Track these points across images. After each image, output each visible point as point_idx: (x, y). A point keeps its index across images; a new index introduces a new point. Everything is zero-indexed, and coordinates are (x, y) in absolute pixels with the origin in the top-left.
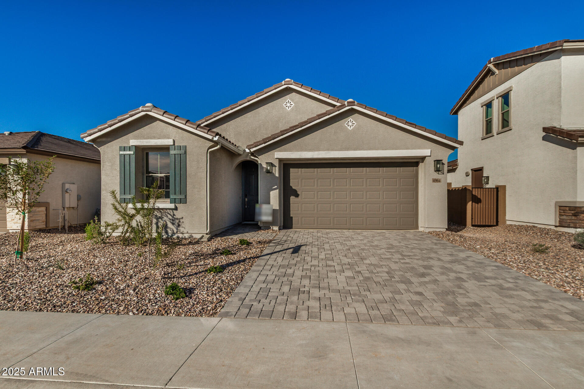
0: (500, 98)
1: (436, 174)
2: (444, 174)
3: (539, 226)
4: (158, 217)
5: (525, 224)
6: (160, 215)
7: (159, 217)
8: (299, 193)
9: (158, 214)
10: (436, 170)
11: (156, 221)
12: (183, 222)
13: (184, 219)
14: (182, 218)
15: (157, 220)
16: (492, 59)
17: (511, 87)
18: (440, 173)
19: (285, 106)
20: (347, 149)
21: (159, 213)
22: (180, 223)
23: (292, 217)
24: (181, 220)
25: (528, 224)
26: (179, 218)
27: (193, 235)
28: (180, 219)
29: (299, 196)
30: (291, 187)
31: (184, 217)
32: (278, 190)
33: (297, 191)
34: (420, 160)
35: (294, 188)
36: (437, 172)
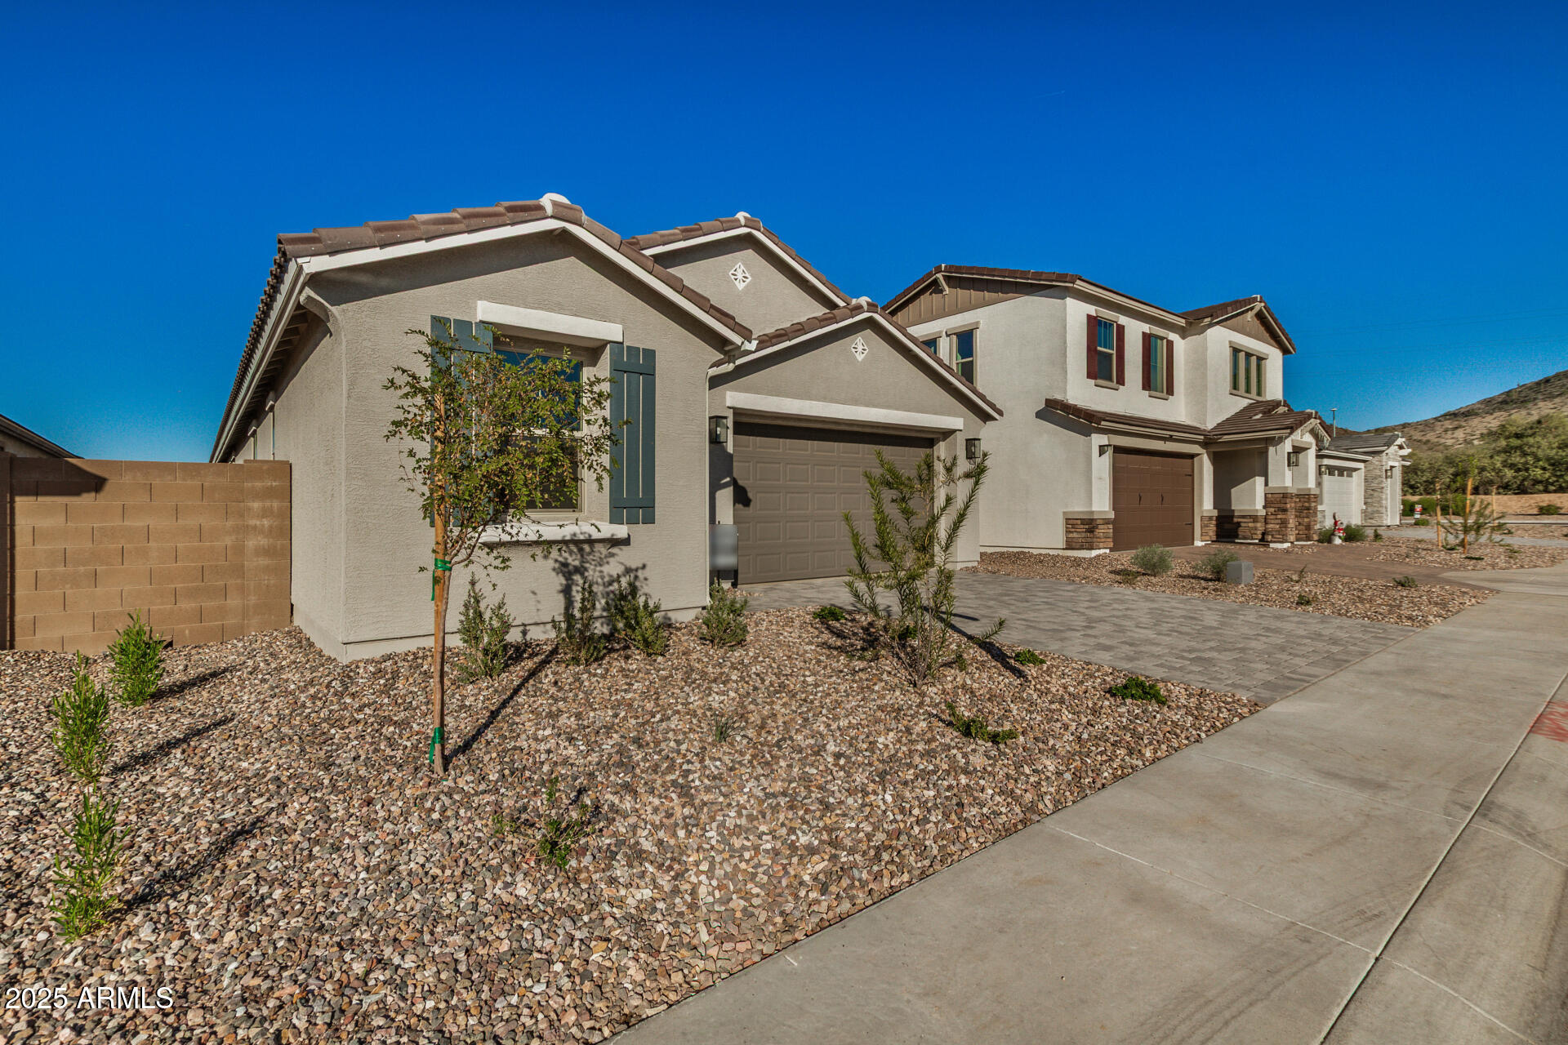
0: (955, 337)
3: (1035, 552)
4: (571, 568)
5: (1005, 550)
6: (577, 563)
7: (575, 567)
8: (750, 495)
9: (570, 560)
11: (564, 582)
12: (646, 579)
13: (648, 568)
14: (644, 567)
15: (567, 580)
16: (943, 265)
17: (978, 323)
19: (733, 277)
20: (855, 402)
21: (574, 557)
22: (637, 584)
24: (640, 573)
25: (1011, 550)
26: (634, 566)
27: (670, 614)
28: (637, 570)
29: (752, 504)
30: (735, 481)
31: (649, 564)
32: (732, 488)
33: (747, 489)
34: (941, 437)
35: (740, 483)
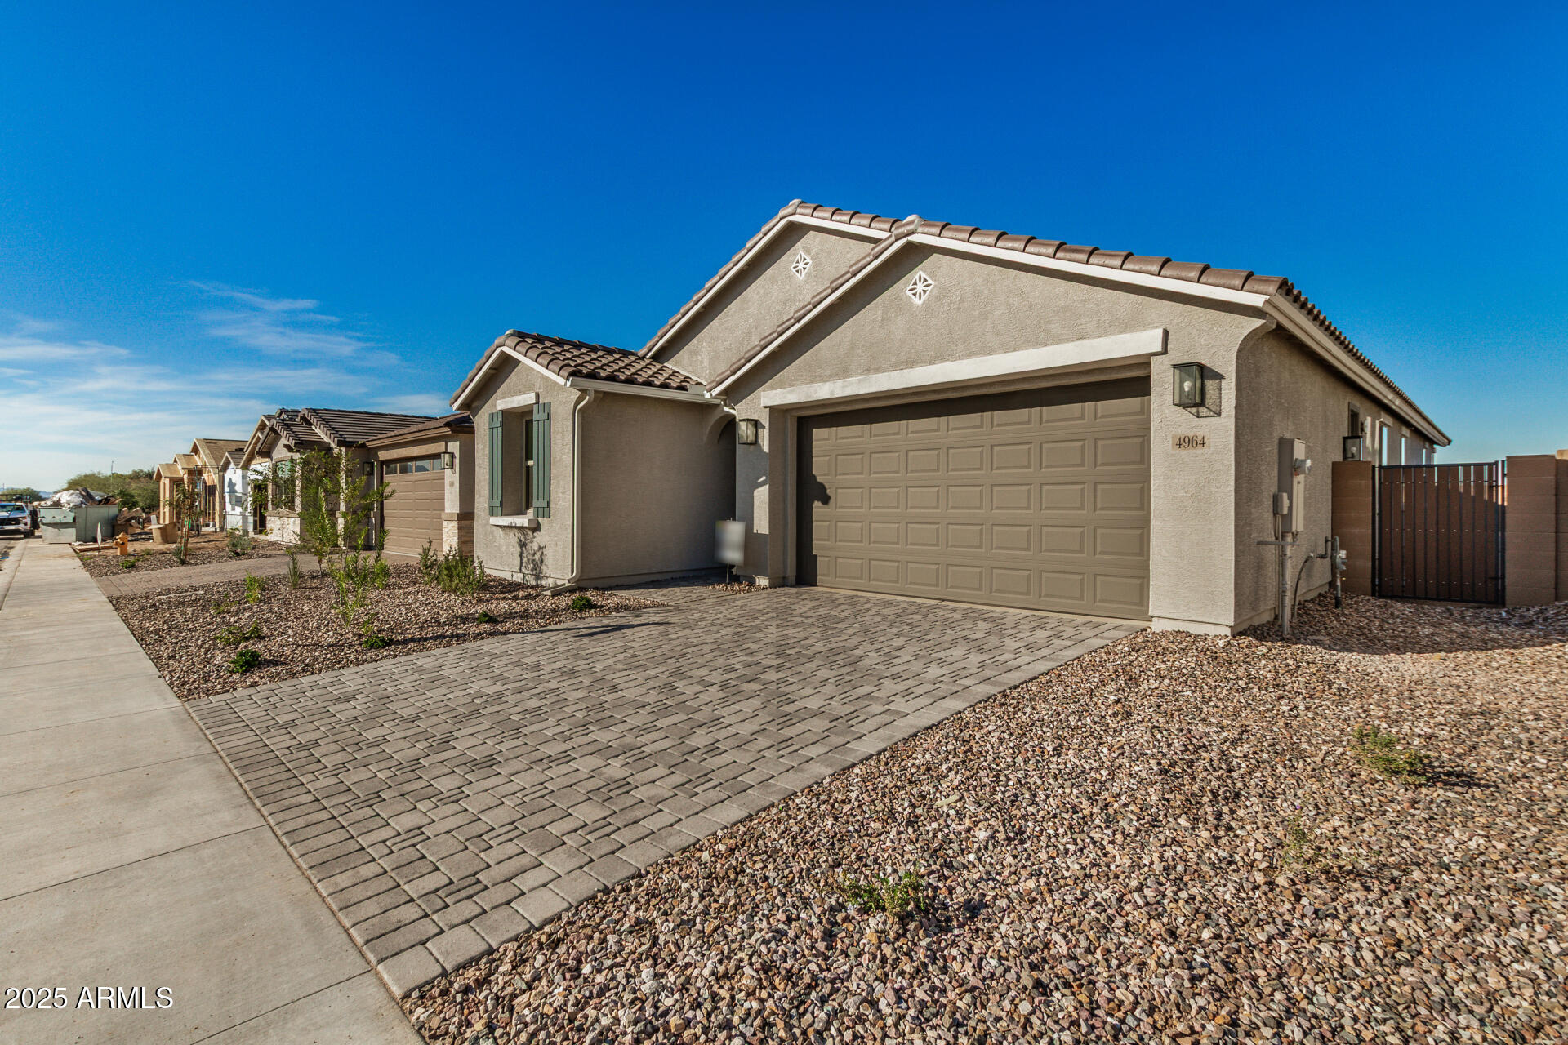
1: (1186, 416)
2: (1219, 415)
4: (522, 542)
6: (524, 540)
7: (524, 543)
8: (830, 492)
10: (1177, 402)
12: (546, 555)
13: (547, 548)
14: (545, 546)
15: (521, 549)
18: (1203, 411)
19: (795, 270)
20: (912, 362)
21: (523, 536)
22: (543, 557)
23: (816, 556)
24: (544, 551)
28: (543, 548)
29: (831, 501)
30: (815, 477)
32: (767, 486)
33: (827, 486)
35: (819, 479)
36: (1194, 410)
